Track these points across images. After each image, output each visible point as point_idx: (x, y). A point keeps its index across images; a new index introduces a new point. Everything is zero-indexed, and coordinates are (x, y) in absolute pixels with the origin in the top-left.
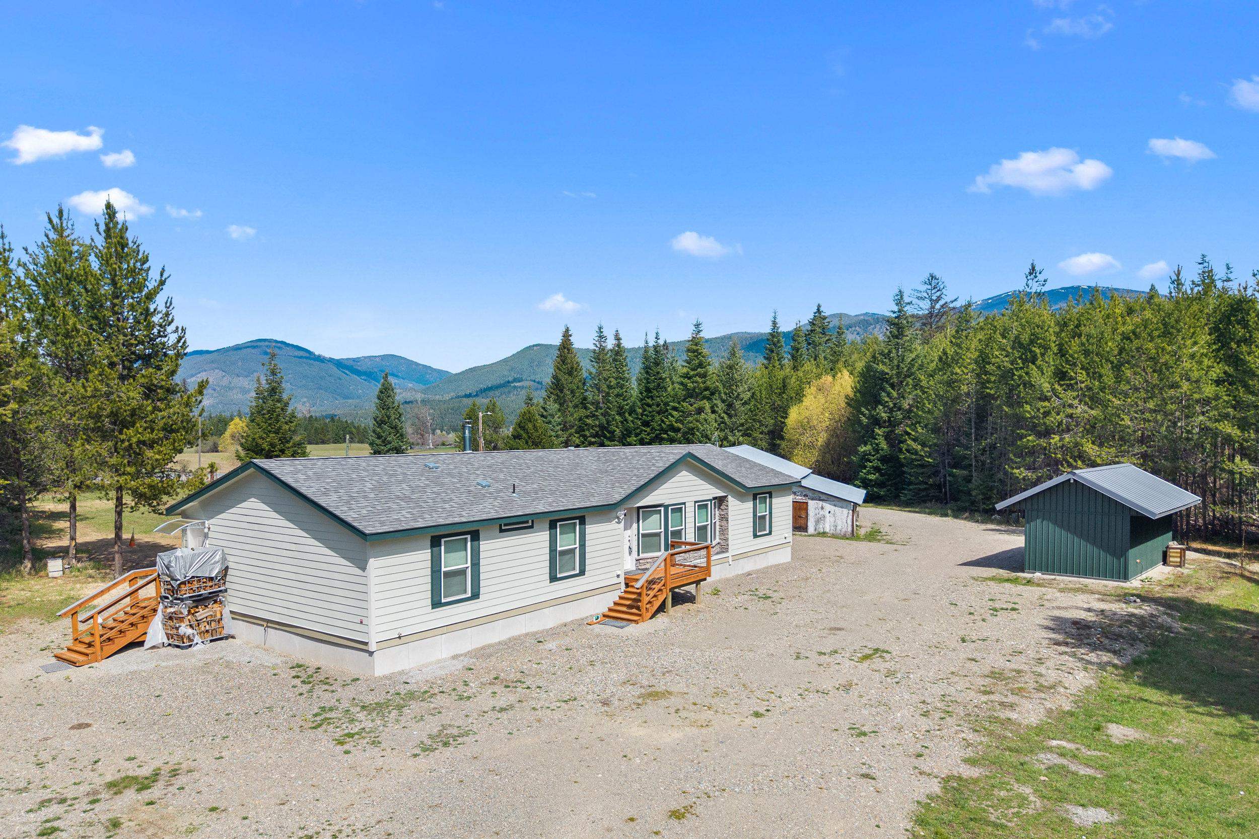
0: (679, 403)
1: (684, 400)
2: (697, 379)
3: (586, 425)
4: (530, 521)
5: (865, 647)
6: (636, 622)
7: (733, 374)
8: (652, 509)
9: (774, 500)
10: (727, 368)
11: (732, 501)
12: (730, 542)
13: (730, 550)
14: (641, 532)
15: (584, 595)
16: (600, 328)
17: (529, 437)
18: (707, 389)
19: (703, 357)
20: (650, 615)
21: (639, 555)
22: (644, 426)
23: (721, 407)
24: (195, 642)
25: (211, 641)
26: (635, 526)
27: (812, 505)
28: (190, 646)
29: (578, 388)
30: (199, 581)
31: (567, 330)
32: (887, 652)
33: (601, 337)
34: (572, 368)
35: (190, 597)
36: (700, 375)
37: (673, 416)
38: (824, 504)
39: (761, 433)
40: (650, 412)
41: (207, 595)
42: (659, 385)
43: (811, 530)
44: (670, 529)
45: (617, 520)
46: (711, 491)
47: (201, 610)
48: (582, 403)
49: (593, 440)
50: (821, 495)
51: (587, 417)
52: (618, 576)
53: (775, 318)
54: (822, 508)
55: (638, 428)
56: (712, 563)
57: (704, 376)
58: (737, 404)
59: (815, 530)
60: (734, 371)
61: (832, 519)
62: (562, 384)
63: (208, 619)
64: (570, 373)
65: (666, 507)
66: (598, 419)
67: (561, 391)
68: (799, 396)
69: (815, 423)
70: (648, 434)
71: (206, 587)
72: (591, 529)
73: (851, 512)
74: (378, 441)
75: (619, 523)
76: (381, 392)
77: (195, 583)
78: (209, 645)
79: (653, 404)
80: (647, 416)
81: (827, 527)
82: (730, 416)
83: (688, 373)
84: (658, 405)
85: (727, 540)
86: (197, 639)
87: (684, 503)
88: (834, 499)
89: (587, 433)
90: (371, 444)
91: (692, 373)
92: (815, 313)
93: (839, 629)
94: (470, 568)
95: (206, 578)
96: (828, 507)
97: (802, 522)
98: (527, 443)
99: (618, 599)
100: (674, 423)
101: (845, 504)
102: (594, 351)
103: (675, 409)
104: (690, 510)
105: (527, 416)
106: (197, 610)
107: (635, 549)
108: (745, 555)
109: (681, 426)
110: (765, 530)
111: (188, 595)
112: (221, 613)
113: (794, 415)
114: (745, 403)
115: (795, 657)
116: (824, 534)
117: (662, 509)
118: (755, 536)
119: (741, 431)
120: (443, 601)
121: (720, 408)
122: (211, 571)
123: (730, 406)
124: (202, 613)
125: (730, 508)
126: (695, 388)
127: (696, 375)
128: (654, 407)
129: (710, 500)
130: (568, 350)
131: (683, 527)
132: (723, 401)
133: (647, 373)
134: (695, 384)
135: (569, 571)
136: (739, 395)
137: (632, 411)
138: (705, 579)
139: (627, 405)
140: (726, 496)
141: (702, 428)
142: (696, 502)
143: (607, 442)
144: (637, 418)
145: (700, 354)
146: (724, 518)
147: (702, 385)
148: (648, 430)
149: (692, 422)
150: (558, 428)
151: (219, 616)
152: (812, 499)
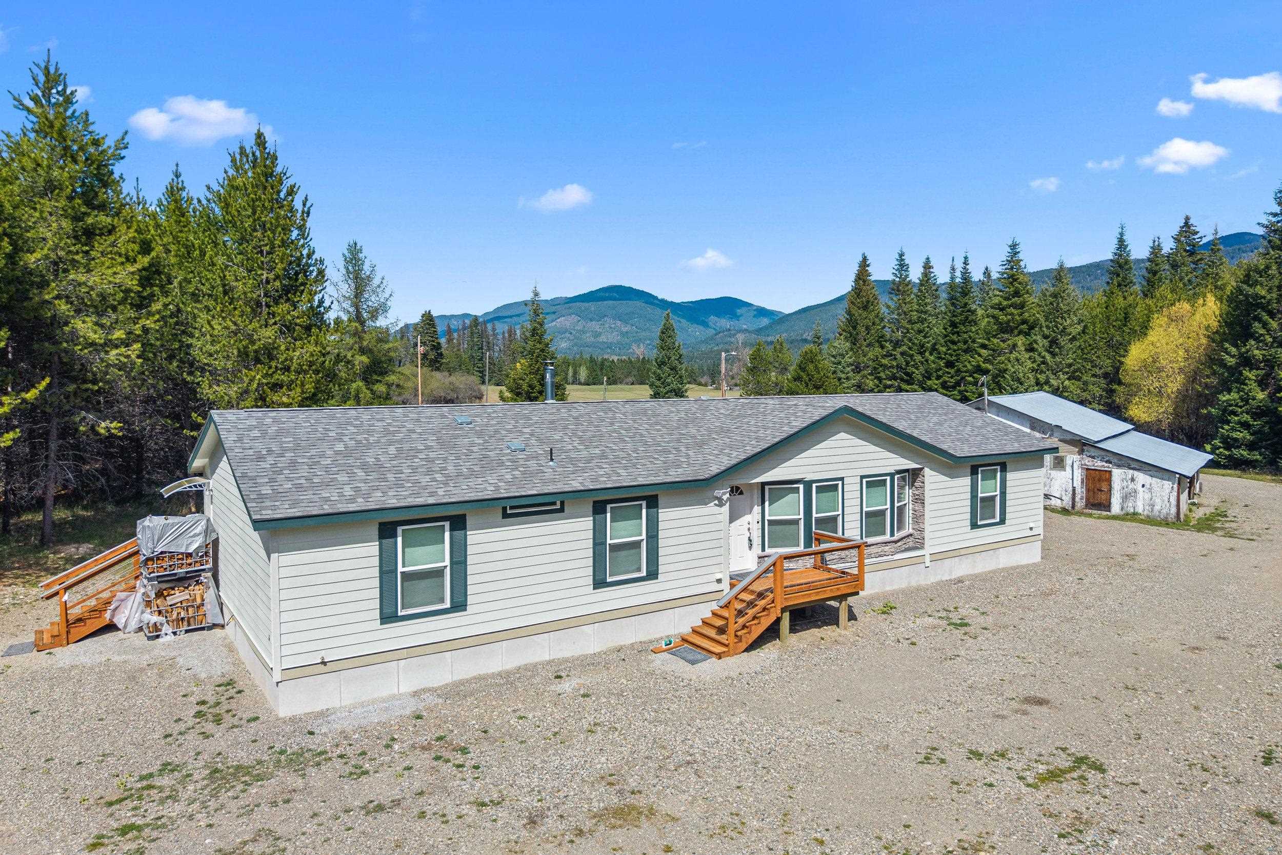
0: (989, 340)
1: (994, 336)
2: (1012, 310)
3: (881, 366)
4: (558, 503)
5: (1064, 750)
6: (719, 656)
7: (1058, 304)
8: (786, 486)
9: (1010, 476)
10: (1050, 296)
11: (932, 478)
12: (927, 535)
13: (926, 546)
14: (767, 517)
15: (661, 606)
16: (901, 255)
17: (810, 380)
18: (1024, 322)
19: (1020, 283)
20: (744, 645)
21: (763, 550)
22: (947, 366)
23: (1042, 343)
24: (163, 632)
25: (187, 631)
26: (757, 509)
27: (1118, 475)
28: (158, 637)
29: (874, 324)
30: (171, 558)
31: (865, 259)
32: (1101, 769)
33: (902, 266)
34: (868, 302)
35: (158, 577)
36: (1014, 306)
37: (980, 355)
38: (1136, 473)
39: (1094, 376)
40: (955, 351)
41: (183, 575)
42: (967, 318)
43: (1116, 509)
44: (815, 515)
45: (716, 502)
46: (895, 462)
47: (177, 592)
48: (878, 341)
49: (889, 383)
50: (1130, 462)
51: (884, 357)
52: (719, 581)
53: (1122, 234)
54: (1133, 480)
55: (941, 369)
56: (866, 569)
57: (1022, 306)
58: (1063, 341)
59: (1122, 509)
60: (1060, 300)
61: (1148, 496)
62: (856, 320)
63: (184, 604)
64: (865, 308)
65: (808, 485)
66: (895, 359)
67: (854, 328)
68: (1145, 328)
69: (1164, 363)
70: (952, 377)
71: (183, 564)
72: (667, 516)
73: (1175, 486)
74: (658, 383)
75: (721, 505)
76: (663, 333)
77: (167, 559)
78: (183, 636)
79: (959, 341)
80: (951, 355)
81: (1140, 506)
82: (1054, 355)
83: (1000, 304)
84: (965, 342)
85: (922, 531)
86: (167, 629)
87: (842, 479)
88: (1151, 468)
89: (882, 375)
90: (651, 386)
91: (1005, 303)
92: (1183, 227)
93: (1041, 702)
94: (448, 568)
95: (182, 554)
96: (1141, 477)
97: (1102, 497)
98: (807, 385)
99: (710, 615)
100: (981, 363)
101: (1167, 475)
102: (893, 282)
103: (984, 346)
104: (852, 489)
105: (809, 356)
106: (173, 592)
107: (757, 541)
108: (955, 553)
109: (990, 367)
110: (994, 517)
111: (156, 574)
112: (202, 596)
113: (1136, 354)
114: (1074, 339)
115: (920, 758)
116: (1133, 517)
117: (801, 487)
118: (974, 526)
119: (1067, 373)
120: (400, 614)
121: (1041, 345)
122: (188, 546)
123: (1054, 342)
124: (178, 596)
125: (928, 486)
126: (1009, 321)
127: (1010, 306)
128: (961, 345)
129: (892, 475)
130: (864, 281)
131: (840, 512)
132: (1045, 337)
133: (953, 304)
134: (1009, 317)
135: (633, 572)
136: (1064, 328)
137: (934, 349)
138: (857, 593)
139: (928, 342)
140: (921, 469)
141: (1013, 370)
142: (862, 477)
143: (904, 386)
144: (940, 358)
145: (1015, 280)
146: (919, 500)
147: (1017, 317)
148: (952, 371)
149: (1003, 363)
150: (848, 369)
151: (199, 601)
152: (1119, 466)
